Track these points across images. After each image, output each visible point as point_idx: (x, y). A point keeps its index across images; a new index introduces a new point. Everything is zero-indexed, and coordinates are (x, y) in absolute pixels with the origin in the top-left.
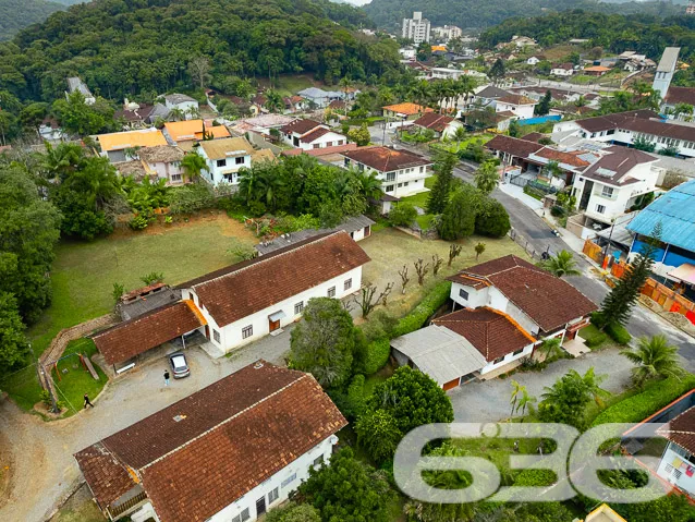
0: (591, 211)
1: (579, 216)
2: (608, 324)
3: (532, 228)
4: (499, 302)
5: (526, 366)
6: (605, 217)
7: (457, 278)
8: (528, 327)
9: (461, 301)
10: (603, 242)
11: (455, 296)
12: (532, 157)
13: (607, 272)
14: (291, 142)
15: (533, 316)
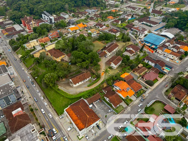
0: (140, 37)
1: (138, 38)
2: (141, 50)
3: (133, 40)
4: (131, 49)
5: (134, 55)
6: (141, 38)
7: (127, 47)
8: (134, 51)
9: (127, 49)
10: (141, 41)
11: (127, 48)
12: (132, 29)
13: (141, 45)
14: (97, 27)
15: (135, 50)
